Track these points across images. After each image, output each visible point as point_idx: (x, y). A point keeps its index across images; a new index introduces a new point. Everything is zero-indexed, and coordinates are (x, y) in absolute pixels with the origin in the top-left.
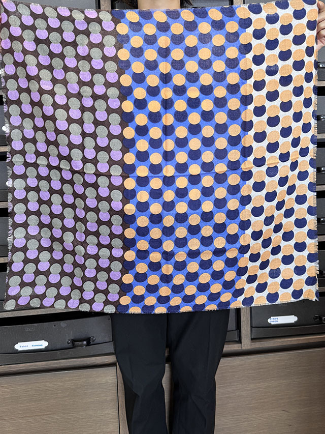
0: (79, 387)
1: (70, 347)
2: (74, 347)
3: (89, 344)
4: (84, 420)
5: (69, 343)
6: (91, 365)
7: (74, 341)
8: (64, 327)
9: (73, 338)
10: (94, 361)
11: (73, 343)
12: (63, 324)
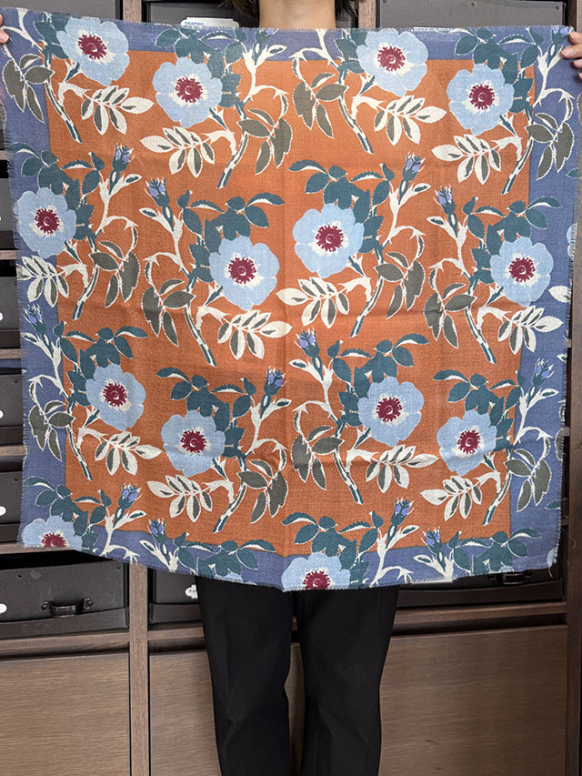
0: (59, 687)
1: (45, 615)
2: (53, 615)
3: (80, 611)
4: (66, 749)
5: (44, 609)
6: (85, 649)
7: (53, 604)
8: (36, 578)
9: (52, 599)
10: (88, 643)
11: (51, 609)
12: (34, 573)
